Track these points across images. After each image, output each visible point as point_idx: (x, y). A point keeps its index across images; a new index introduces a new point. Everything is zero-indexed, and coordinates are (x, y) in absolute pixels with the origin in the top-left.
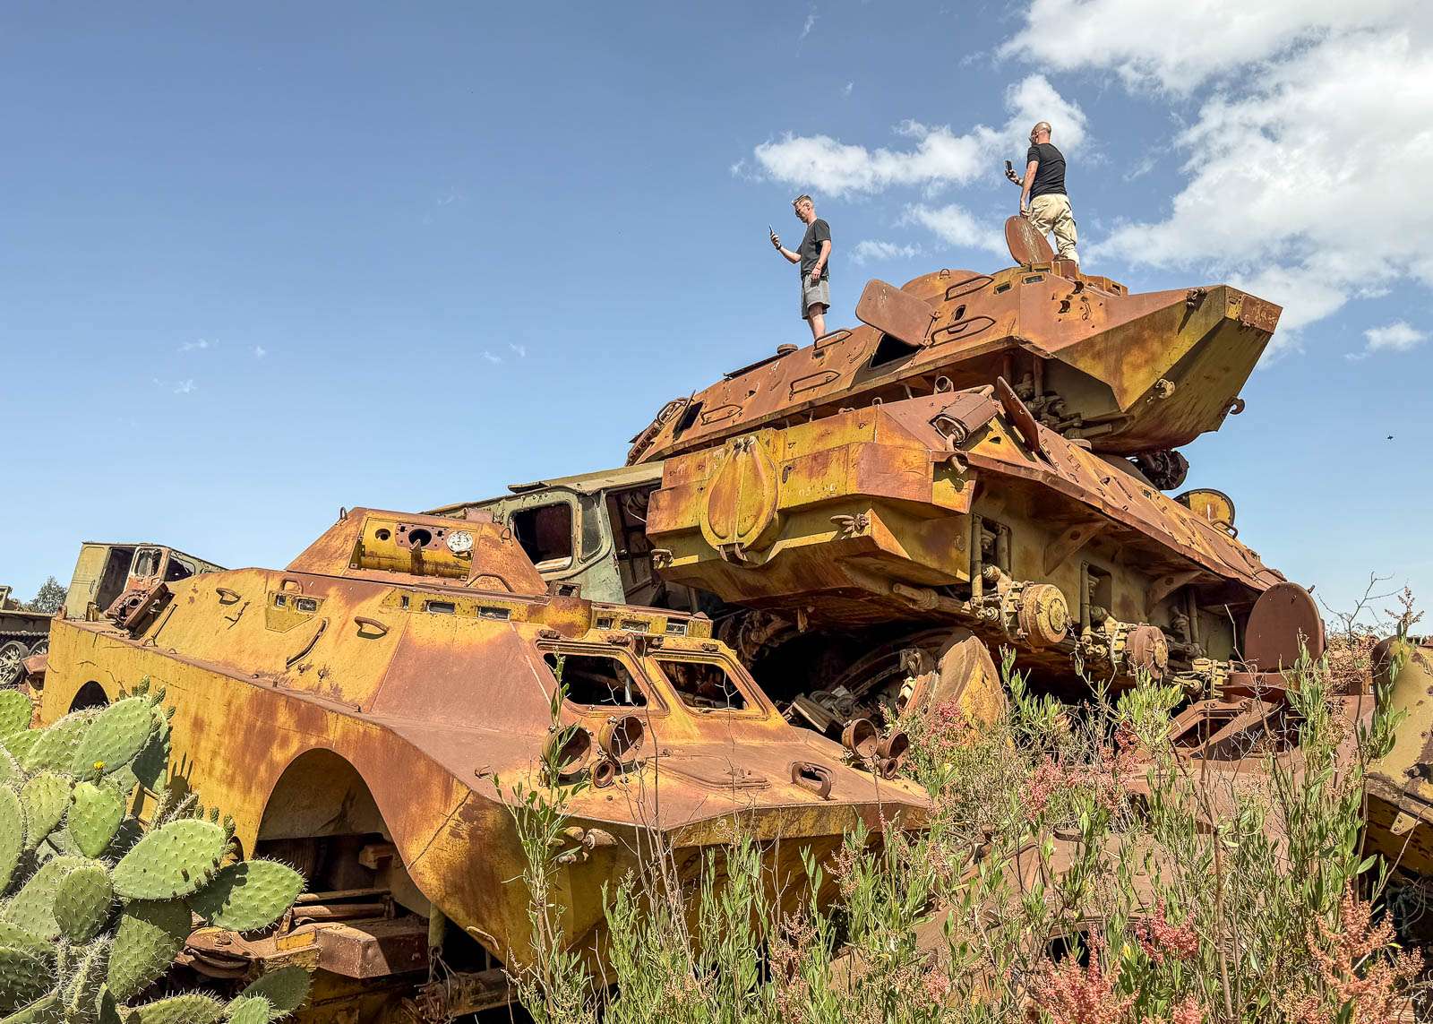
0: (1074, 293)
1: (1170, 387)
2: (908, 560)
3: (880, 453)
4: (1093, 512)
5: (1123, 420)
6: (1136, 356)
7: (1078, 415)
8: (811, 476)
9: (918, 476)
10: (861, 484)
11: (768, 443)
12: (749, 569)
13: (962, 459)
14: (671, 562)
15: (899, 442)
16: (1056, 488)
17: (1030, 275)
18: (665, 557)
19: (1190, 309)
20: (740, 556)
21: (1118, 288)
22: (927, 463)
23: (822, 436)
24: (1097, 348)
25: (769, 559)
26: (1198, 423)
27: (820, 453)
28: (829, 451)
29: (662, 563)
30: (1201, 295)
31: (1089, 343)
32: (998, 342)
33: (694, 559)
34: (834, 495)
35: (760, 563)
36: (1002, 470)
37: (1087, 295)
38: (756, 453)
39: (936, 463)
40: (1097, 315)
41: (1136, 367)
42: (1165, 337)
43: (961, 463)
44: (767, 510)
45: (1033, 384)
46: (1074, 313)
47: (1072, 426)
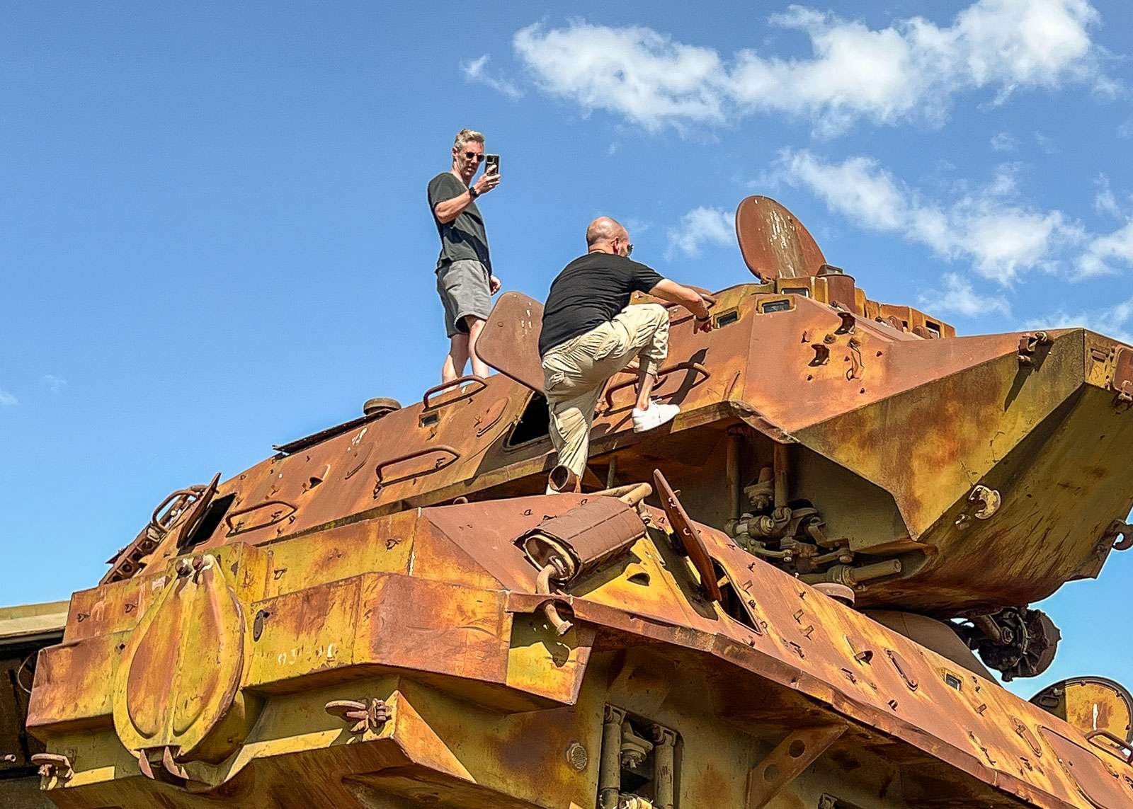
0: (838, 332)
1: (992, 498)
2: (470, 783)
3: (415, 594)
4: (817, 708)
5: (918, 554)
6: (933, 445)
7: (845, 543)
8: (298, 629)
9: (483, 636)
10: (376, 647)
11: (234, 568)
12: (193, 793)
13: (564, 610)
14: (68, 779)
15: (452, 574)
16: (743, 665)
17: (771, 298)
18: (58, 769)
19: (1025, 369)
20: (174, 769)
21: (936, 327)
22: (501, 614)
23: (329, 561)
24: (868, 428)
25: (231, 775)
26: (1056, 564)
27: (317, 589)
28: (330, 585)
29: (55, 779)
30: (1043, 344)
31: (853, 420)
32: (706, 410)
33: (106, 774)
34: (333, 665)
35: (215, 783)
36: (640, 631)
37: (859, 337)
38: (214, 586)
39: (515, 614)
40: (871, 371)
41: (935, 464)
42: (982, 413)
43: (563, 616)
44: (223, 687)
45: (772, 486)
46: (835, 367)
47: (836, 562)
